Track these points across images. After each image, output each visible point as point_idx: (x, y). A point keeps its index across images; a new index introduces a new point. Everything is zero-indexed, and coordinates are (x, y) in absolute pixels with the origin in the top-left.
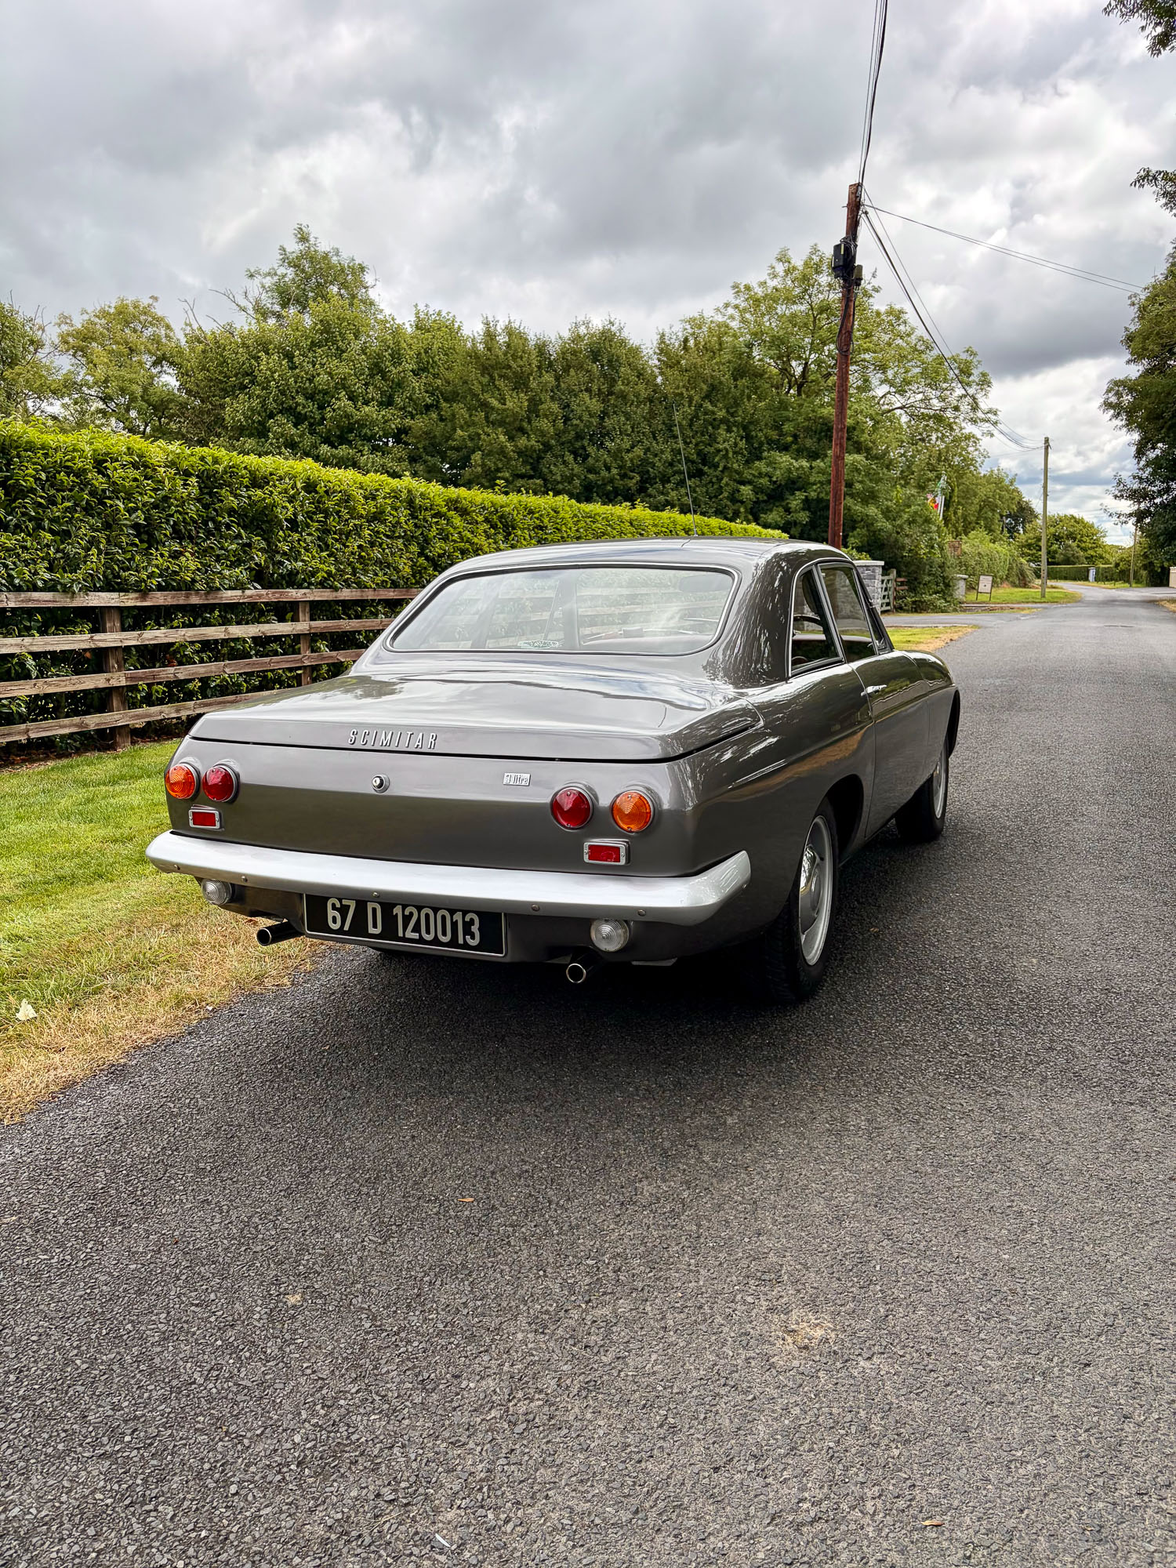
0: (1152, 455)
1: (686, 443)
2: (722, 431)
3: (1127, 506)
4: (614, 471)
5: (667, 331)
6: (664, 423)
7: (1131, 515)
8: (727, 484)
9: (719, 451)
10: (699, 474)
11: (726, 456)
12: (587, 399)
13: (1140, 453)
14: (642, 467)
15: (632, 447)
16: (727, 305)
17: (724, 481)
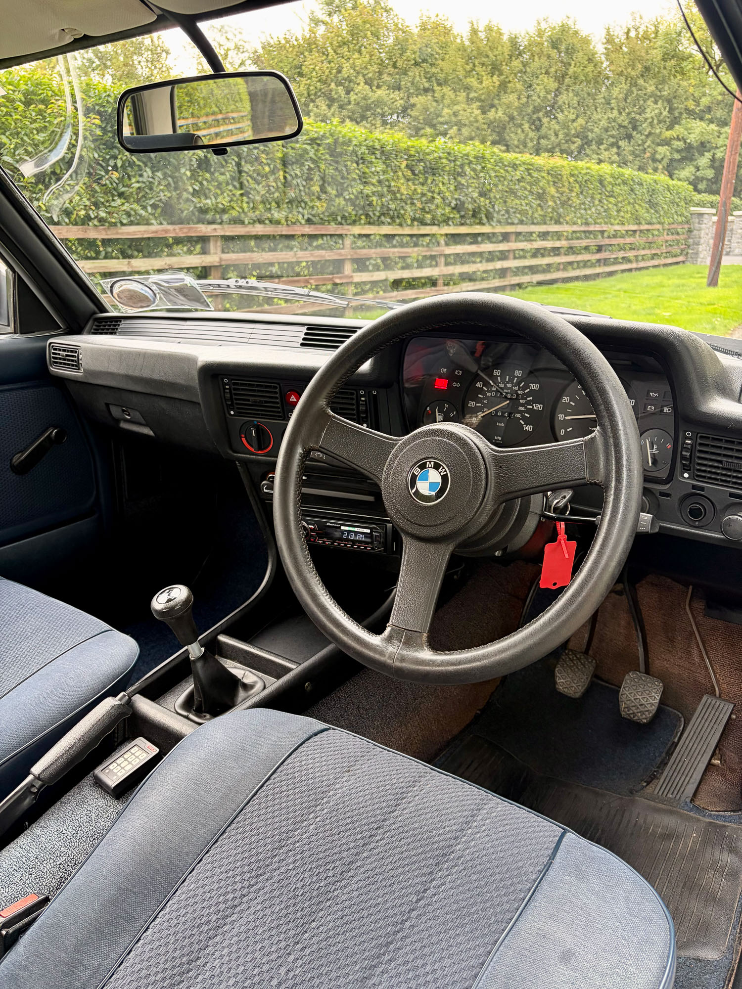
1: (620, 113)
2: (649, 102)
4: (561, 136)
6: (604, 98)
8: (649, 147)
9: (646, 119)
10: (629, 137)
11: (651, 124)
12: (546, 80)
14: (582, 135)
15: (577, 119)
17: (647, 144)
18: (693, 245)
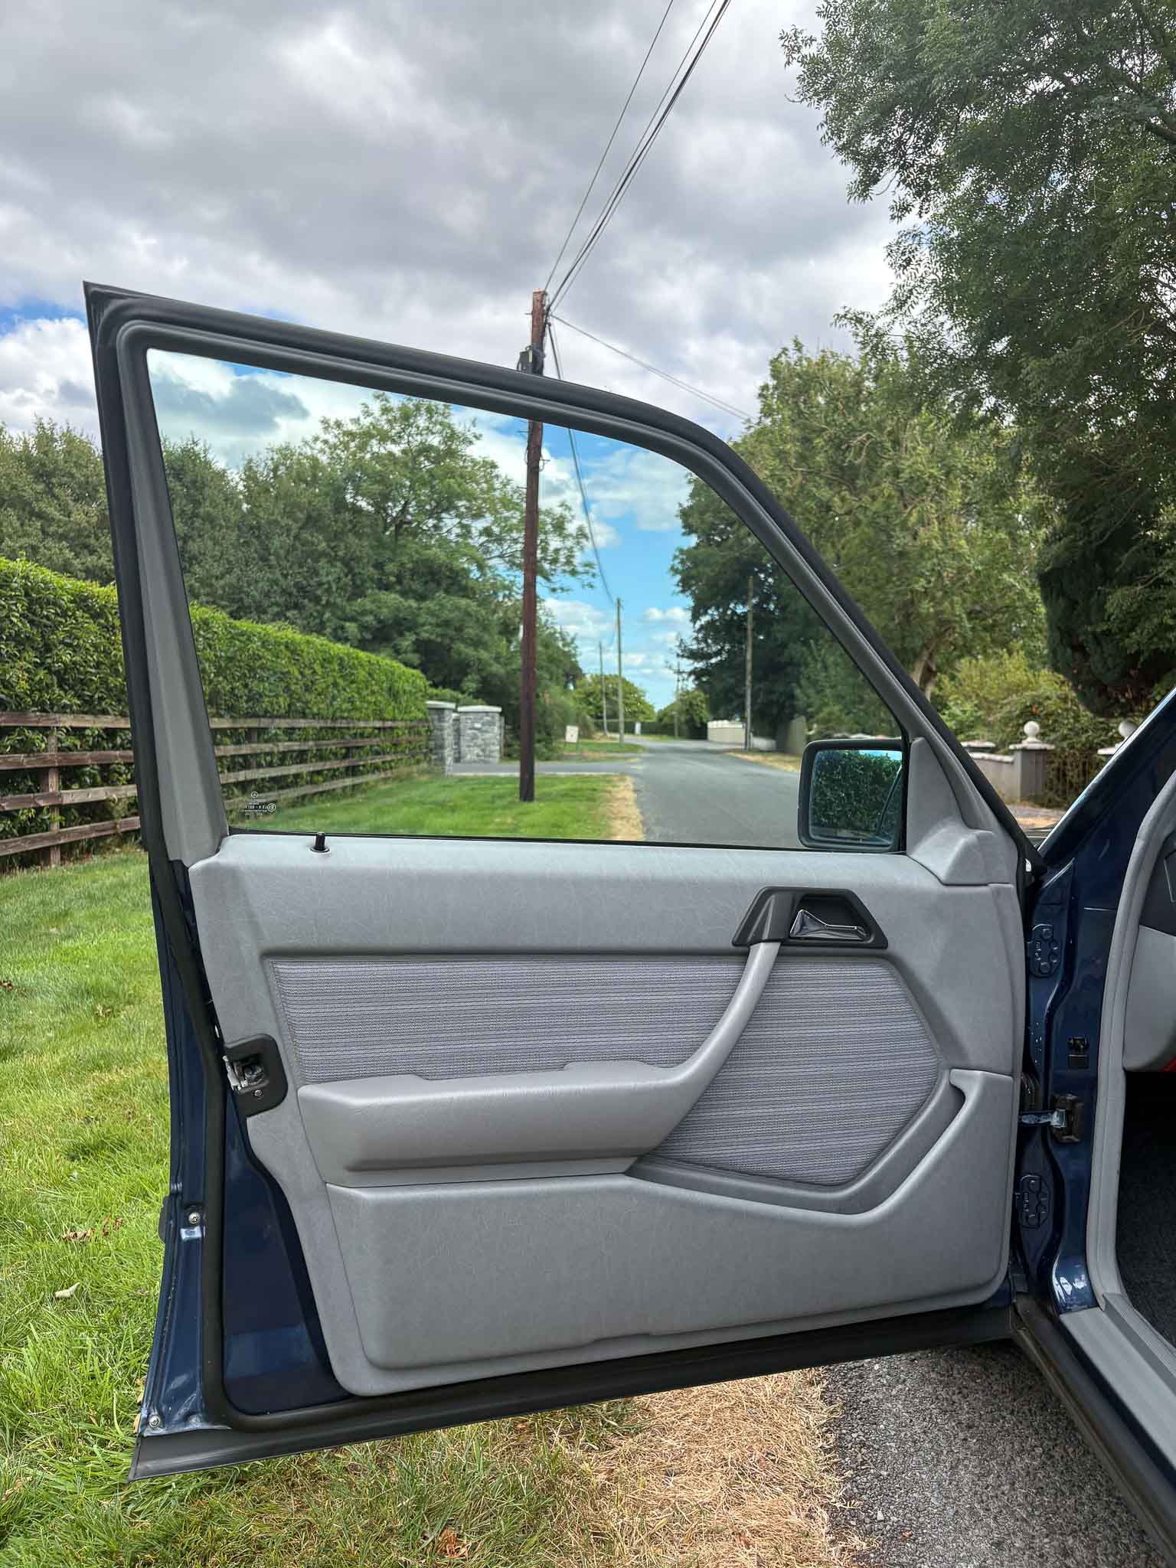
0: (704, 619)
2: (323, 562)
3: (688, 665)
5: (254, 457)
7: (690, 674)
9: (320, 584)
10: (296, 606)
11: (329, 591)
13: (695, 617)
16: (316, 439)
18: (435, 748)
